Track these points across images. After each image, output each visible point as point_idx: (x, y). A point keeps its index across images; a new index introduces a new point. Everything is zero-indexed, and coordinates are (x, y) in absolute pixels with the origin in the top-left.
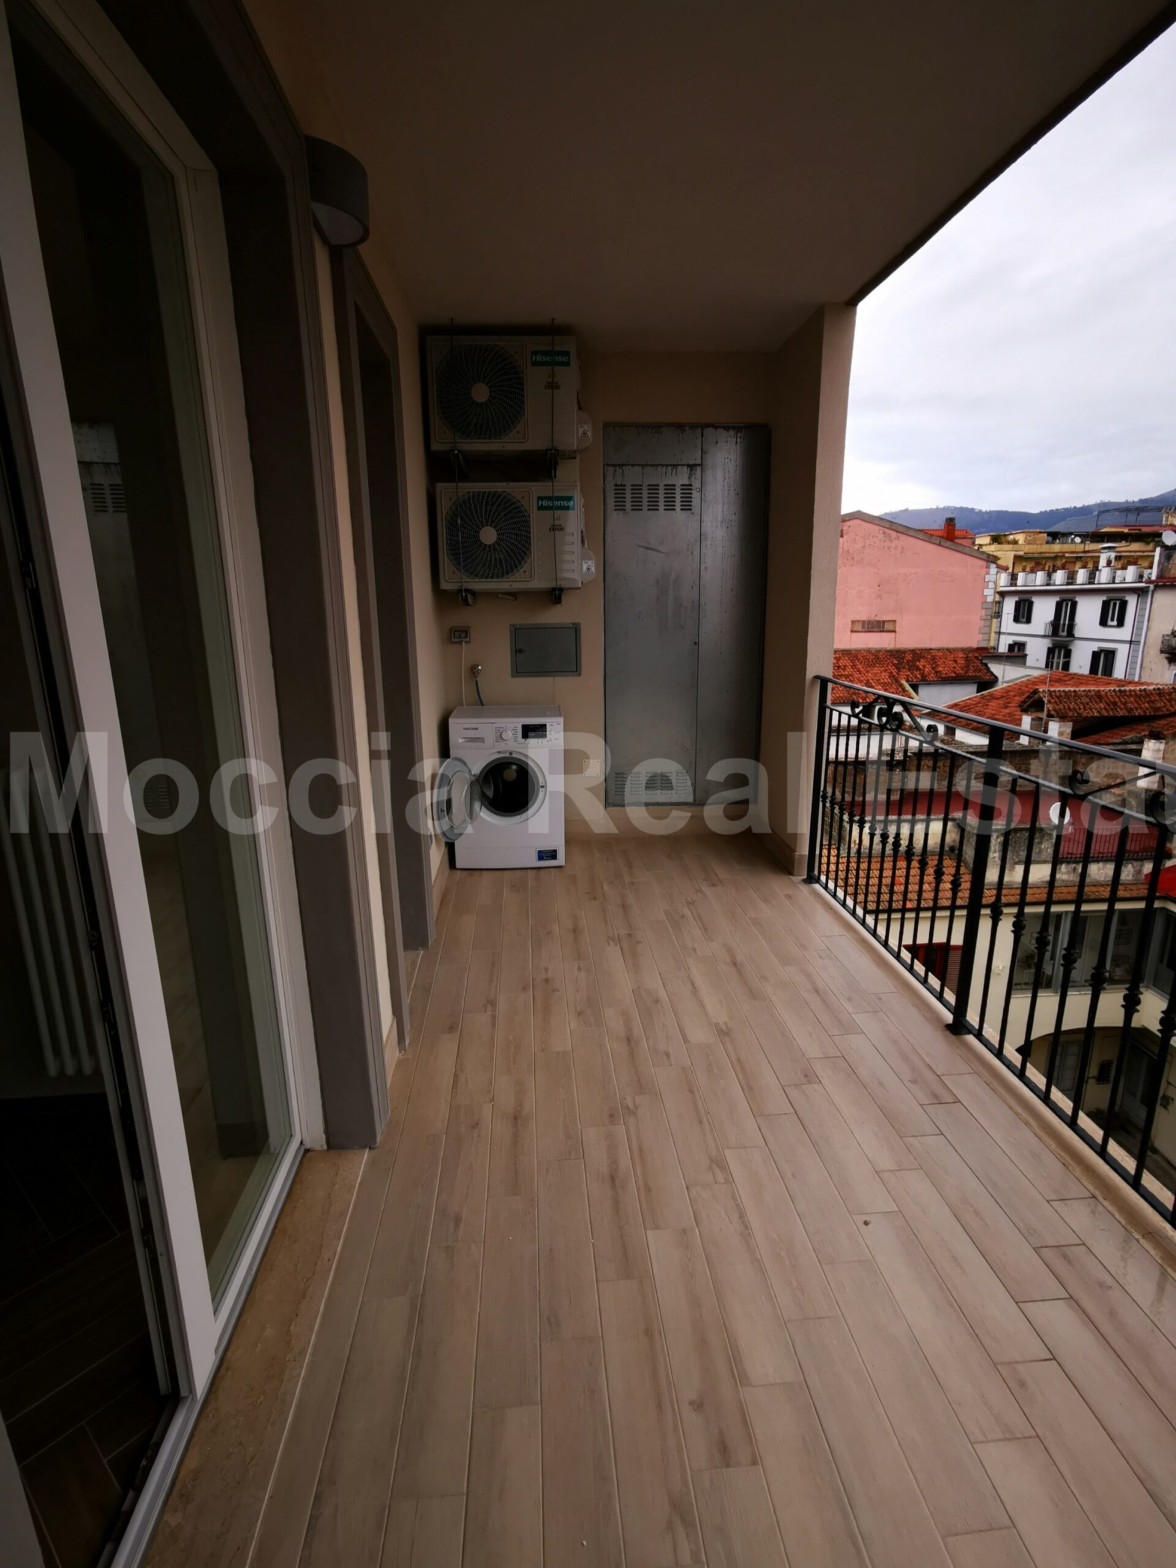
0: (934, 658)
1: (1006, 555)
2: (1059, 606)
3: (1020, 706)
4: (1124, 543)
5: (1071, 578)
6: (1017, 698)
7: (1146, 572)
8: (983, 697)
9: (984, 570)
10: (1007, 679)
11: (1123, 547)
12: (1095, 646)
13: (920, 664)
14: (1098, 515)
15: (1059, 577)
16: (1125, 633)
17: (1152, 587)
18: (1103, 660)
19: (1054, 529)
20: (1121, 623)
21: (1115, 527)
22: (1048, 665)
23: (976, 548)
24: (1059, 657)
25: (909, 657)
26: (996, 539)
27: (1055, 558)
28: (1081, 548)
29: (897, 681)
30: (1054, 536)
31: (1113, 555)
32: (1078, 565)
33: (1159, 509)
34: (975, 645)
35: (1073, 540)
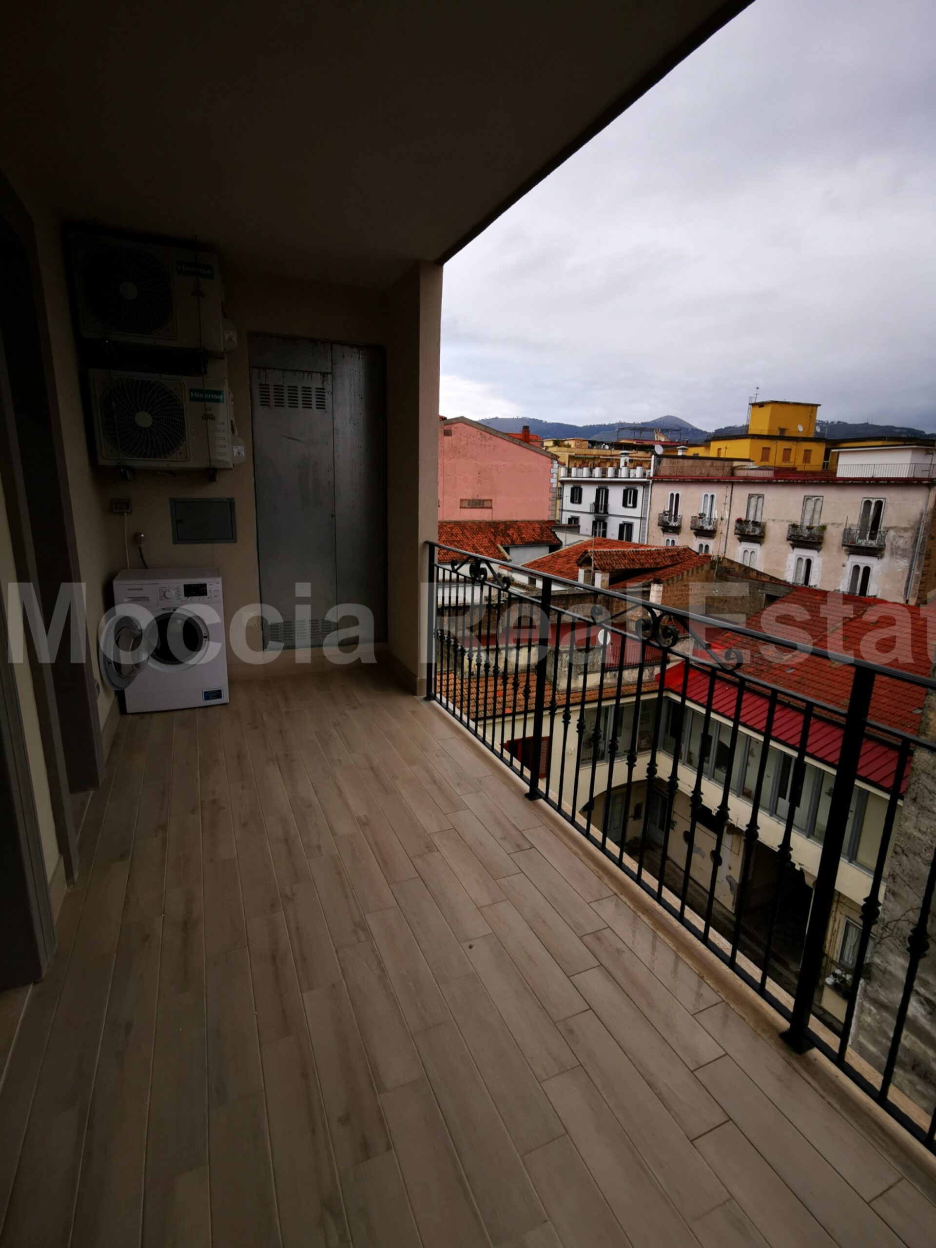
0: (519, 528)
1: (564, 455)
2: (598, 491)
3: (577, 562)
4: (634, 451)
5: (604, 473)
6: (575, 557)
7: (648, 471)
8: (553, 556)
9: (550, 465)
10: (568, 543)
11: (633, 453)
12: (621, 521)
13: (510, 532)
14: (618, 431)
15: (597, 472)
16: (637, 512)
17: (651, 481)
18: (626, 529)
19: (592, 439)
20: (635, 506)
21: (629, 440)
22: (594, 533)
23: (544, 449)
24: (600, 528)
25: (502, 527)
26: (557, 443)
27: (594, 459)
28: (609, 453)
29: (494, 545)
30: (593, 443)
31: (628, 459)
32: (608, 464)
33: (652, 430)
34: (546, 519)
35: (604, 447)
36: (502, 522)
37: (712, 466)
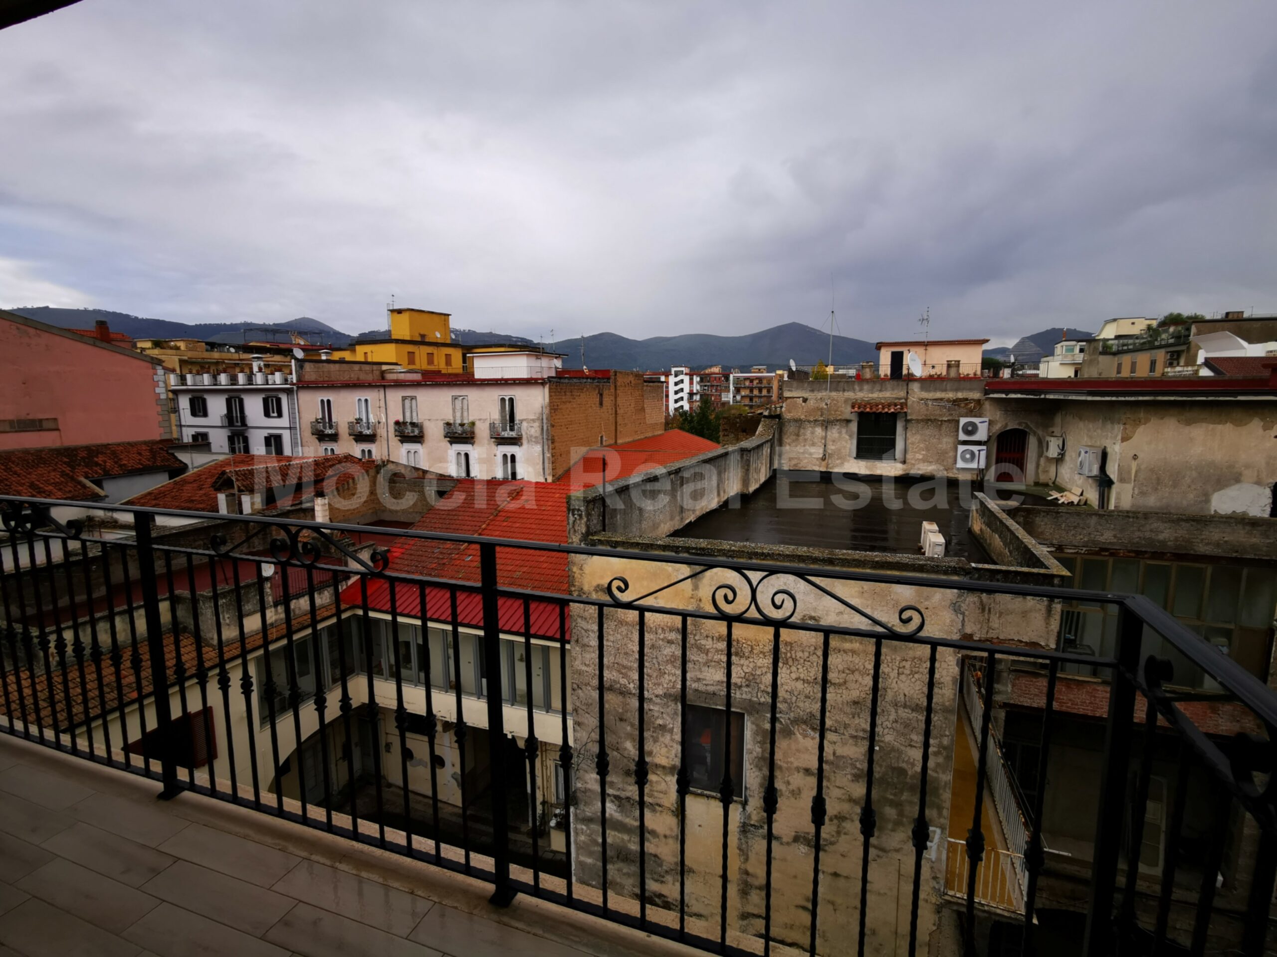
1: (173, 360)
2: (229, 402)
3: (212, 486)
4: (268, 355)
5: (234, 380)
6: (209, 480)
7: (289, 377)
9: (151, 371)
11: (268, 357)
12: (266, 433)
14: (245, 332)
15: (223, 378)
16: (284, 422)
17: (295, 387)
18: (274, 442)
19: (211, 340)
20: (280, 415)
21: (263, 342)
22: (233, 450)
23: (139, 351)
24: (239, 443)
26: (157, 344)
27: (217, 363)
28: (236, 356)
29: (73, 479)
30: (212, 346)
31: (262, 364)
32: (238, 370)
33: (287, 332)
34: (158, 438)
35: (228, 349)
36: (82, 447)
37: (360, 370)
